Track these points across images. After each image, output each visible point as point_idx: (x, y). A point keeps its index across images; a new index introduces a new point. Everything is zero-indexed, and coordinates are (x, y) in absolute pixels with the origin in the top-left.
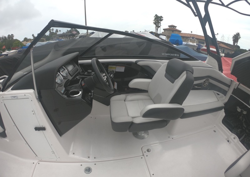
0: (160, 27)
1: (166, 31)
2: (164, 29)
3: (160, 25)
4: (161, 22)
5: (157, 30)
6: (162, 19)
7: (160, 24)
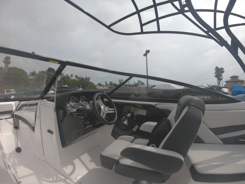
0: (221, 79)
1: (229, 83)
2: (226, 82)
3: (221, 78)
4: (223, 74)
5: (219, 83)
6: (223, 70)
7: (222, 76)
